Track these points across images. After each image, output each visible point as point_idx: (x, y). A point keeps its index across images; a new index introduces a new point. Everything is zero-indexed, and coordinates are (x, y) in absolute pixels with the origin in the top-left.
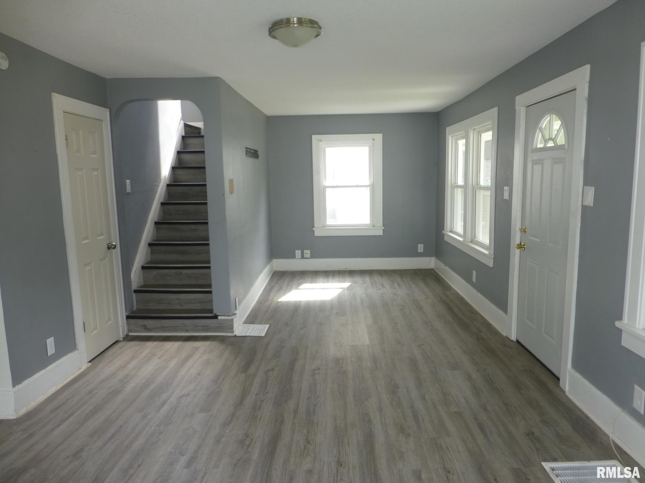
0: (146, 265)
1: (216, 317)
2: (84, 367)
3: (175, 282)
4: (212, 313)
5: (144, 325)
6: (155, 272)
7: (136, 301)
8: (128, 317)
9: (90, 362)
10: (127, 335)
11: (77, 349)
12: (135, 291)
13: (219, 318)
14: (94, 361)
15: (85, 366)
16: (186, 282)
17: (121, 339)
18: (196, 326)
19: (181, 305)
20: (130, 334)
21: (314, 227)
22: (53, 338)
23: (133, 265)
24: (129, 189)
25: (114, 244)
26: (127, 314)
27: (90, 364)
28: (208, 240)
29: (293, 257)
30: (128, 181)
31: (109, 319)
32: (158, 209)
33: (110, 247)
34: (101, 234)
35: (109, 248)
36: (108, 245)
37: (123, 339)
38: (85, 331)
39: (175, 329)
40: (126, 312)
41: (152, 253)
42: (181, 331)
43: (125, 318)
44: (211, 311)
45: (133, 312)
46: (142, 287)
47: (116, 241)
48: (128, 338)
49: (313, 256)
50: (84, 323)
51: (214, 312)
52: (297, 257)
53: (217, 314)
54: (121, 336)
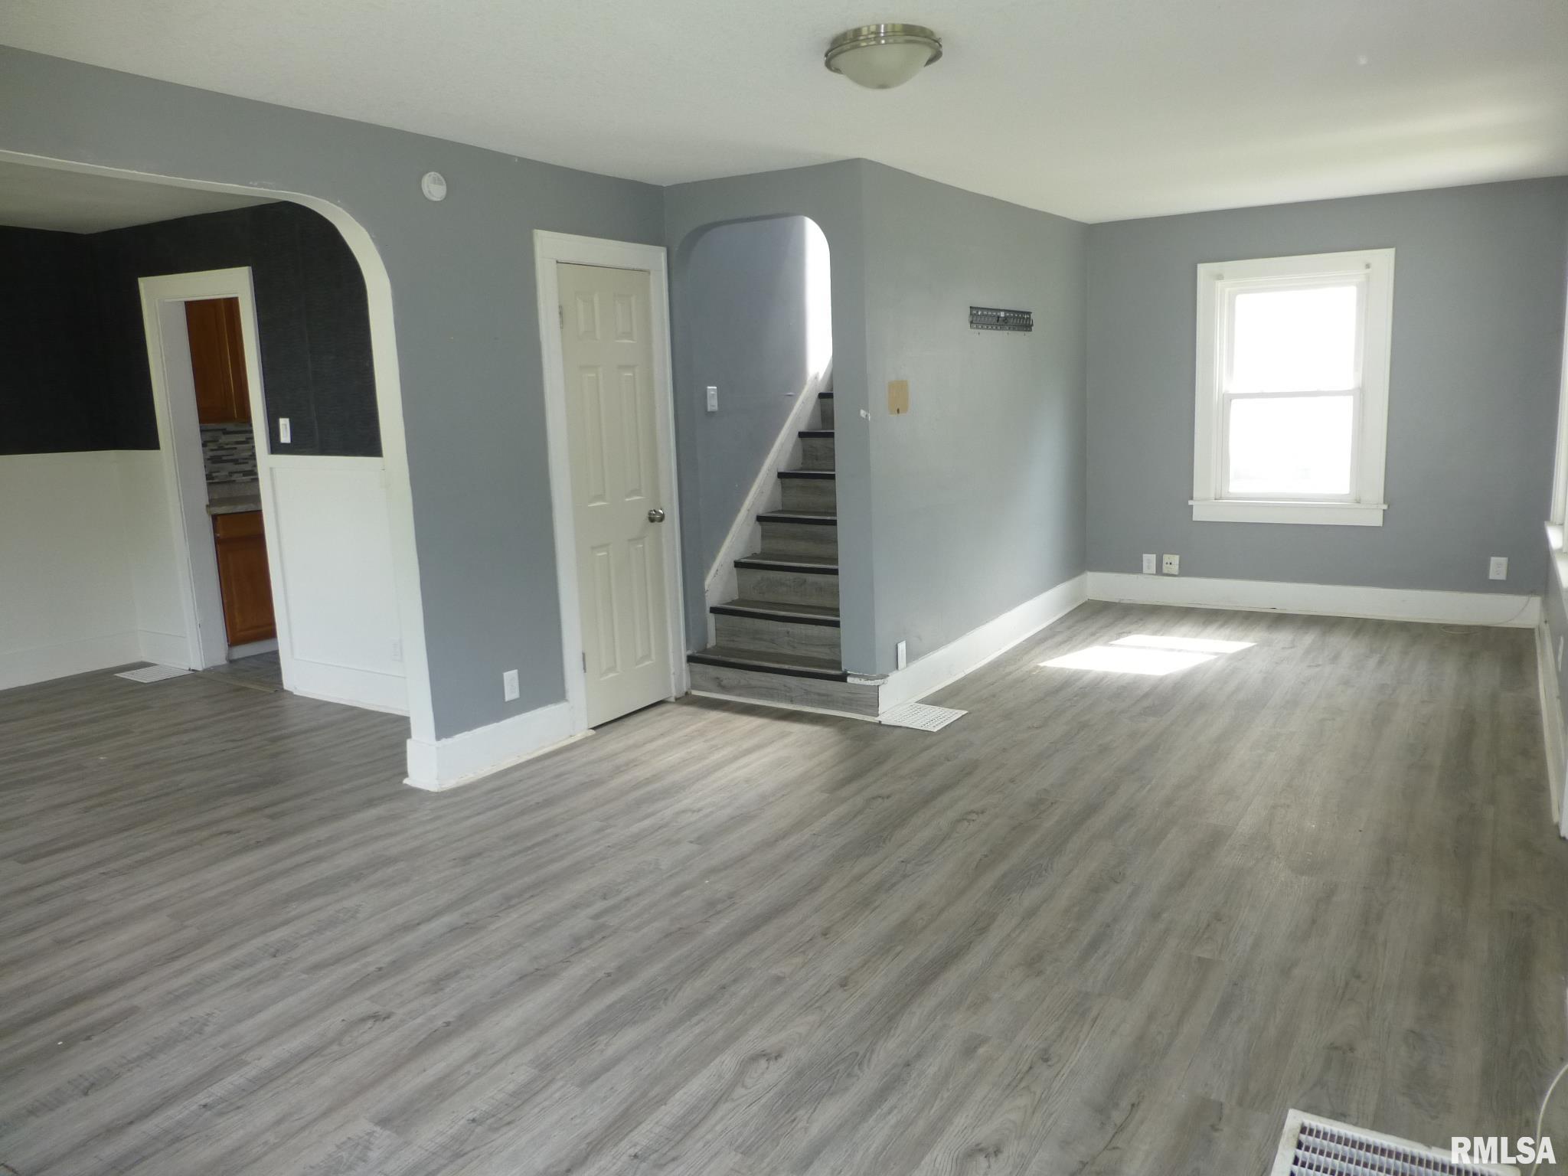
0: (743, 561)
1: (842, 678)
2: (579, 736)
3: (794, 599)
4: (840, 669)
5: (718, 678)
6: (760, 575)
7: (716, 630)
8: (691, 659)
9: (594, 728)
10: (687, 693)
11: (567, 701)
12: (714, 610)
13: (849, 680)
14: (600, 730)
15: (582, 732)
16: (814, 601)
17: (673, 700)
18: (807, 692)
19: (794, 648)
20: (695, 693)
21: (1192, 498)
22: (516, 671)
23: (714, 558)
24: (713, 404)
25: (661, 511)
26: (690, 652)
27: (593, 732)
28: (835, 514)
29: (1137, 568)
30: (712, 389)
31: (647, 657)
32: (790, 446)
33: (655, 518)
34: (636, 492)
35: (652, 520)
36: (650, 514)
37: (676, 699)
38: (585, 669)
39: (769, 693)
40: (688, 649)
41: (764, 536)
42: (779, 700)
43: (684, 659)
44: (837, 664)
45: (705, 650)
46: (732, 603)
47: (671, 508)
48: (686, 700)
49: (1185, 571)
50: (584, 654)
51: (843, 668)
52: (1145, 570)
53: (849, 672)
54: (674, 693)
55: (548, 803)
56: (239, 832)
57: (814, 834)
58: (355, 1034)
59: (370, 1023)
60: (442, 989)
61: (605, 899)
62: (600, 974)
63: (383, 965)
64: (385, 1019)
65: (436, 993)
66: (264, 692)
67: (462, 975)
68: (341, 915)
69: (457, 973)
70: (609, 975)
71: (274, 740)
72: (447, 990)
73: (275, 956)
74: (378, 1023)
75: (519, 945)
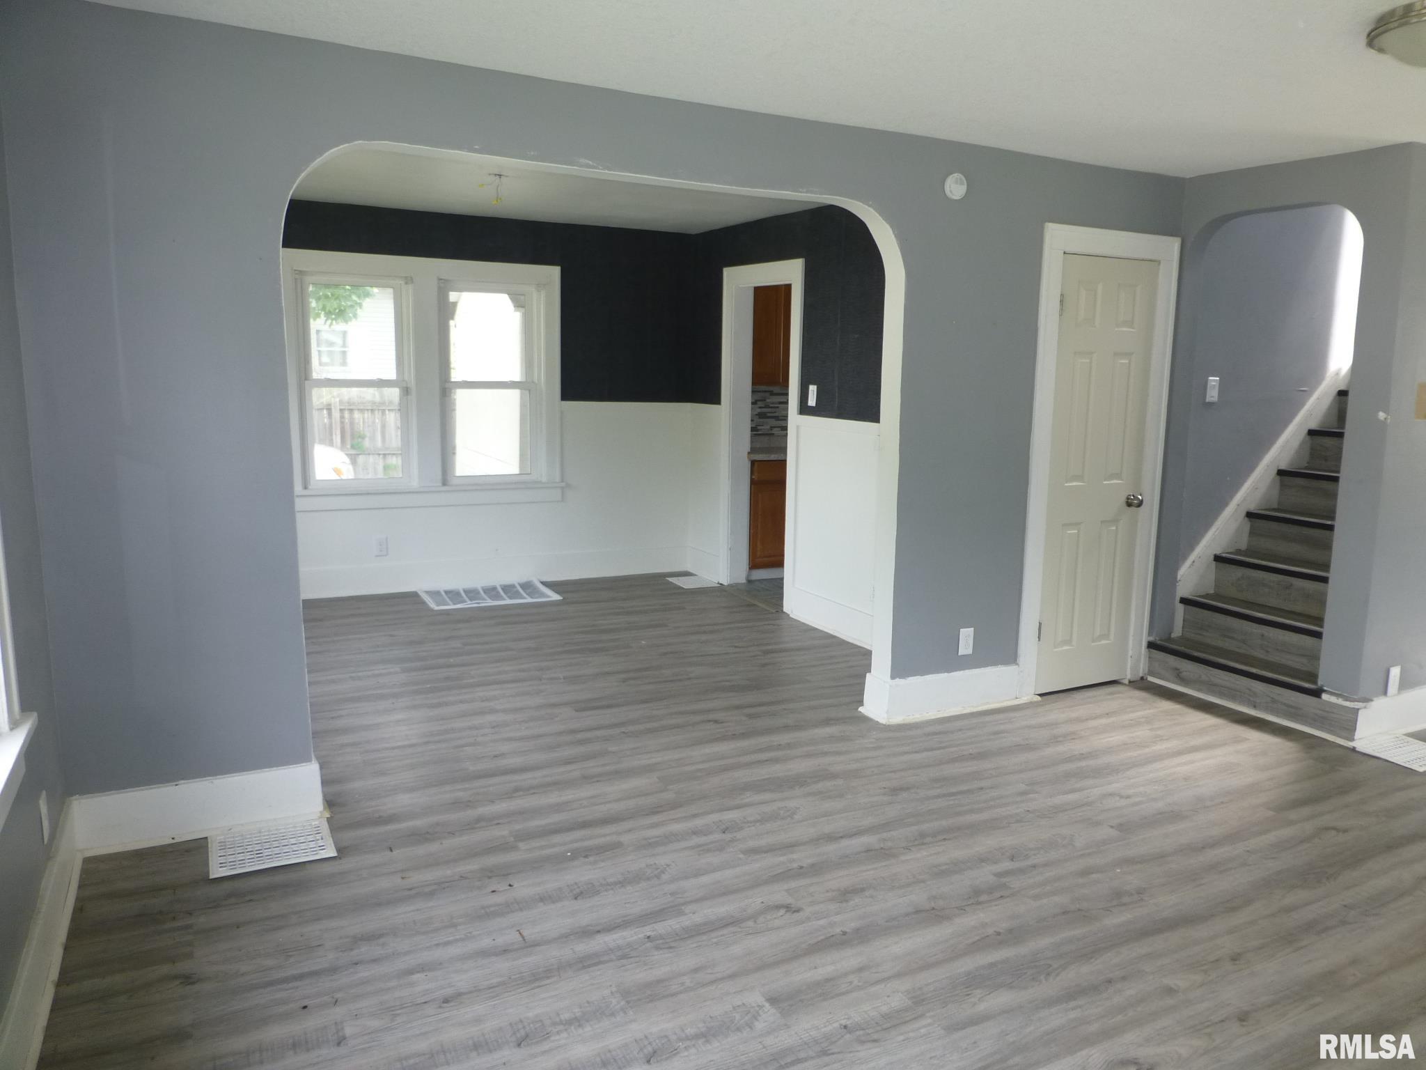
0: (1224, 555)
1: (1317, 693)
2: (1024, 699)
3: (1273, 602)
4: (1315, 682)
5: (1177, 669)
6: (1240, 572)
7: (1184, 621)
8: (1151, 645)
9: (1040, 695)
10: (1142, 678)
11: (1017, 664)
12: (1184, 601)
13: (1325, 696)
14: (1045, 697)
15: (1028, 695)
16: (1298, 608)
17: (1126, 682)
18: (1274, 701)
19: (1267, 652)
20: (1151, 679)
22: (973, 629)
23: (1191, 548)
24: (1213, 395)
25: (1140, 497)
26: (1151, 639)
27: (1039, 698)
28: (1333, 518)
30: (1214, 380)
31: (1105, 636)
32: (1296, 444)
33: (1132, 503)
34: (1118, 476)
35: (1129, 504)
36: (1128, 499)
37: (1130, 682)
38: (1039, 638)
39: (1233, 695)
40: (1150, 634)
41: (1252, 533)
42: (1242, 702)
43: (1144, 644)
44: (1313, 677)
45: (1169, 639)
46: (1207, 596)
47: (1151, 494)
48: (1140, 684)
50: (1040, 624)
51: (1320, 683)
53: (1325, 688)
54: (1129, 676)
55: (982, 756)
56: (722, 723)
57: (1248, 851)
58: (769, 917)
59: (782, 912)
60: (847, 901)
61: (1012, 860)
62: (990, 931)
63: (805, 865)
64: (795, 911)
65: (841, 902)
66: (766, 610)
67: (867, 893)
68: (782, 812)
69: (863, 890)
70: (999, 934)
71: (766, 652)
72: (851, 903)
73: (724, 832)
74: (788, 914)
75: (923, 881)
